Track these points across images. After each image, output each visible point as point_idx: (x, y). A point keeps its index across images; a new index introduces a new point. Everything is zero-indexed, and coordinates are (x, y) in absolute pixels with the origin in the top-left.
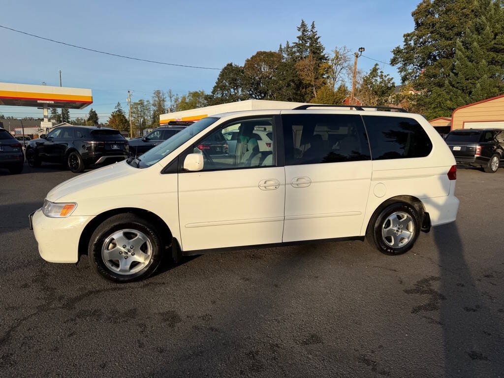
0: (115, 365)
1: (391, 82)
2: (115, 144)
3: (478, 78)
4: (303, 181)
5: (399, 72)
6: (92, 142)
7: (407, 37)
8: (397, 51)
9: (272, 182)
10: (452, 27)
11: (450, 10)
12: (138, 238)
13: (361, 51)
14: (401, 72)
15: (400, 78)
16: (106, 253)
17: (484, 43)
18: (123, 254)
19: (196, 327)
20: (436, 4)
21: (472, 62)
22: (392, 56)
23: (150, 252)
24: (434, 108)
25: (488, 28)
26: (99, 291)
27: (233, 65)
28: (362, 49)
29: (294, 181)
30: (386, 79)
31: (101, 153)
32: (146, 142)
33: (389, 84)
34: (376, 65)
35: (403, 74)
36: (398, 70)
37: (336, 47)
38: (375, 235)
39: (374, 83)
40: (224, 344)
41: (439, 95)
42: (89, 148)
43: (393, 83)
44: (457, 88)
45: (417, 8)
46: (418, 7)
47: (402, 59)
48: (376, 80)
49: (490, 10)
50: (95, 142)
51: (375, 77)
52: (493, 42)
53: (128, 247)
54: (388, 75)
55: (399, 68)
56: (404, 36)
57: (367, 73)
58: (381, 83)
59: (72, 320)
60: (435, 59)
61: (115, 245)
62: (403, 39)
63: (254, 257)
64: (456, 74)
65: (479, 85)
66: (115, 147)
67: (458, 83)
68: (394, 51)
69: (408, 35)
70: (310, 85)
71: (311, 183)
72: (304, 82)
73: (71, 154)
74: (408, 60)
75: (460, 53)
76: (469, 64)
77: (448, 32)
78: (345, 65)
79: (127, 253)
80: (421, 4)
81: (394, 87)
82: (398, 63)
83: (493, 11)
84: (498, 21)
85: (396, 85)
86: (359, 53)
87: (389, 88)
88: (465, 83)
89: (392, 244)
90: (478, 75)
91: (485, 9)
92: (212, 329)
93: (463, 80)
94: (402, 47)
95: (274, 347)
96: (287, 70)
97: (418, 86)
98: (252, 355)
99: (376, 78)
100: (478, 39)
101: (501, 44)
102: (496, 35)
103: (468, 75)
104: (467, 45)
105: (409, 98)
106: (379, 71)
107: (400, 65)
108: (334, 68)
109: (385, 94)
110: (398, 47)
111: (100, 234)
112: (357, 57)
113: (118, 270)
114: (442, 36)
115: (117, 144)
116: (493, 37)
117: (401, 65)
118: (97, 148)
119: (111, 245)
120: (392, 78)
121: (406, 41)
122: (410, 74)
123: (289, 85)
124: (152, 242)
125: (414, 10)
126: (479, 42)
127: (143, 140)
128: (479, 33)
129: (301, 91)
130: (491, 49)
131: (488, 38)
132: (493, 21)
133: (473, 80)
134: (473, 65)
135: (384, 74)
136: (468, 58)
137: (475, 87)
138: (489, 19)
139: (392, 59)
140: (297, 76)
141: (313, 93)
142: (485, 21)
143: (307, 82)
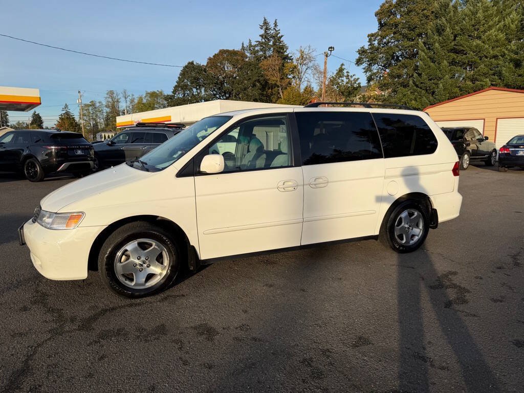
0: (165, 386)
1: (357, 83)
2: (79, 149)
3: (440, 78)
4: (321, 180)
5: (364, 72)
6: (53, 147)
7: (371, 37)
8: (362, 52)
9: (290, 183)
10: (414, 28)
11: (411, 11)
12: (154, 248)
13: (331, 51)
14: (366, 72)
15: (366, 78)
16: (118, 267)
17: (445, 44)
18: (138, 266)
19: (236, 339)
20: (398, 5)
21: (434, 63)
22: (357, 56)
23: (166, 262)
25: (448, 29)
26: (113, 309)
27: (195, 63)
28: (331, 49)
29: (312, 181)
30: (352, 79)
31: (63, 159)
32: (112, 146)
33: (355, 84)
34: (342, 65)
35: (368, 74)
37: (301, 47)
38: (388, 233)
39: (341, 84)
40: (273, 354)
41: (405, 95)
42: (50, 154)
43: (359, 84)
44: (421, 88)
45: (379, 8)
46: (381, 7)
47: (367, 60)
48: (343, 81)
49: (450, 12)
50: (56, 147)
51: (341, 77)
52: (453, 43)
53: (143, 258)
54: (354, 75)
55: (364, 69)
56: (368, 36)
57: (333, 73)
58: (347, 83)
59: (96, 342)
60: (397, 60)
61: (128, 257)
62: (368, 39)
63: (268, 262)
64: (420, 75)
65: (441, 85)
66: (79, 152)
67: (422, 83)
68: (359, 51)
69: (372, 35)
70: (276, 85)
71: (328, 182)
72: (270, 82)
73: (28, 161)
74: (373, 61)
75: (423, 54)
76: (432, 64)
77: (411, 32)
78: (310, 64)
79: (142, 265)
80: (384, 5)
81: (360, 87)
82: (363, 63)
83: (452, 13)
84: (457, 23)
85: (361, 85)
86: (329, 52)
87: (356, 89)
88: (428, 83)
89: (404, 241)
90: (440, 75)
91: (445, 10)
92: (255, 339)
93: (427, 81)
94: (367, 47)
95: (326, 352)
96: (252, 70)
97: (383, 87)
98: (307, 362)
99: (342, 79)
100: (439, 40)
101: (461, 45)
102: (455, 36)
103: (431, 76)
104: (429, 46)
106: (345, 71)
108: (299, 68)
109: (351, 94)
110: (363, 47)
111: (112, 246)
112: (327, 56)
113: (133, 284)
114: (405, 36)
115: (82, 149)
116: (453, 38)
117: (366, 65)
118: (58, 154)
119: (124, 258)
120: (358, 78)
121: (370, 40)
122: (375, 74)
123: (254, 85)
124: (169, 251)
125: (377, 10)
126: (440, 43)
127: (108, 145)
128: (440, 34)
129: (267, 92)
130: (451, 50)
131: (448, 39)
132: (452, 22)
133: (435, 81)
134: (435, 65)
135: (350, 74)
136: (431, 59)
137: (438, 88)
138: (449, 21)
139: (357, 59)
140: (262, 76)
141: (279, 93)
142: (445, 22)
143: (273, 83)
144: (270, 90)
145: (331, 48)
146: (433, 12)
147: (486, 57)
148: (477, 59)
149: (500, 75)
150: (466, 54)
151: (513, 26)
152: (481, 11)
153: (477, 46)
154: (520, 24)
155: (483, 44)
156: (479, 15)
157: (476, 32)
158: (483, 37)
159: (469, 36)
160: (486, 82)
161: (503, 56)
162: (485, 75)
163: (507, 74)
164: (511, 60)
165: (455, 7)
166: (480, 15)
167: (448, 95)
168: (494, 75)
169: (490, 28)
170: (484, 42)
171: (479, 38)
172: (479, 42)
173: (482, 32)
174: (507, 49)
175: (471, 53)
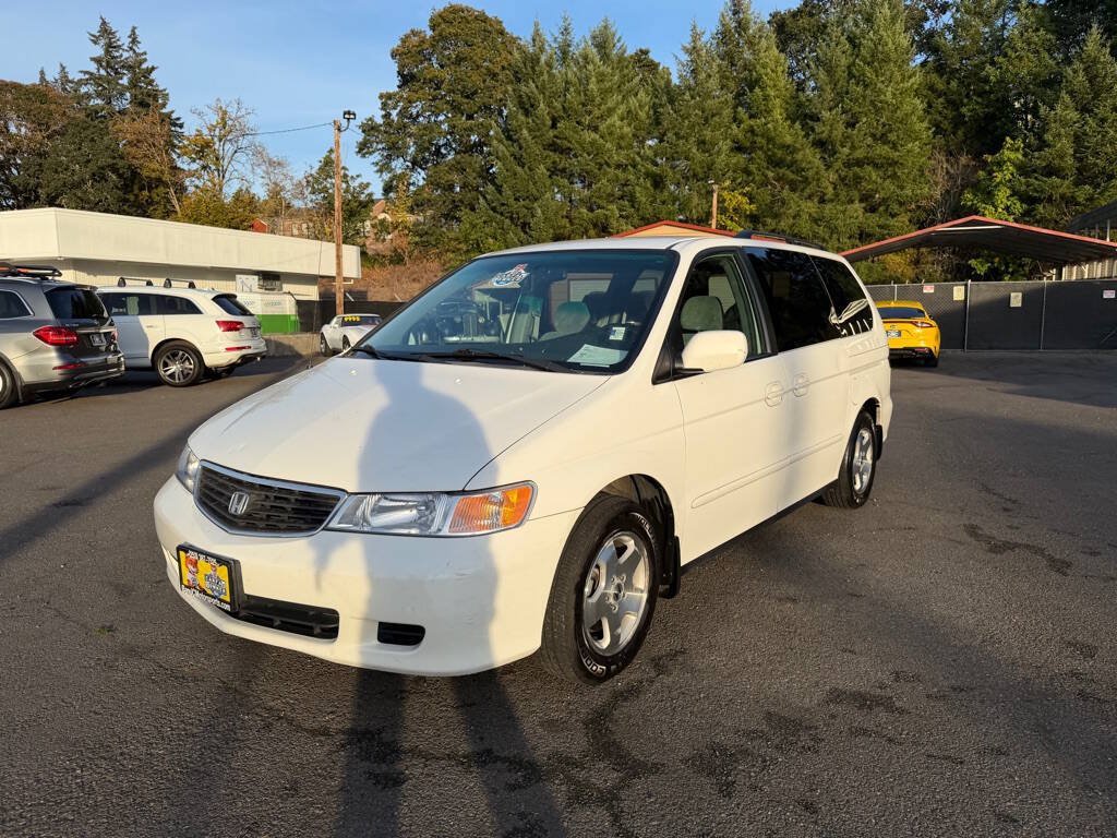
1: (366, 192)
3: (536, 198)
4: (800, 381)
5: (377, 171)
7: (386, 99)
8: (369, 128)
10: (473, 94)
11: (465, 59)
13: (349, 119)
14: (380, 171)
15: (382, 185)
17: (538, 134)
18: (611, 601)
21: (523, 167)
22: (360, 136)
24: (468, 251)
25: (542, 105)
28: (349, 115)
30: (355, 184)
33: (363, 196)
34: (332, 151)
35: (386, 176)
36: (376, 169)
39: (330, 191)
43: (370, 195)
44: (502, 214)
45: (399, 43)
46: (403, 41)
47: (380, 146)
49: (542, 73)
51: (331, 177)
52: (551, 133)
53: (617, 580)
54: (358, 176)
55: (376, 164)
56: (381, 97)
57: (312, 168)
58: (347, 191)
60: (438, 152)
62: (379, 103)
64: (499, 189)
67: (503, 205)
68: (363, 126)
69: (389, 96)
70: (159, 181)
72: (145, 173)
74: (394, 150)
75: (501, 147)
76: (519, 169)
77: (464, 100)
78: (243, 142)
79: (616, 597)
80: (407, 37)
81: (372, 201)
82: (374, 152)
83: (546, 77)
85: (374, 197)
86: (344, 123)
87: (363, 205)
88: (515, 206)
90: (535, 192)
91: (533, 68)
93: (512, 201)
94: (380, 121)
96: (92, 140)
97: (417, 206)
99: (334, 181)
100: (528, 123)
101: (566, 139)
102: (555, 120)
103: (518, 192)
104: (509, 135)
105: (406, 227)
106: (338, 166)
107: (376, 157)
108: (216, 147)
109: (356, 215)
110: (370, 119)
112: (339, 130)
113: (606, 644)
114: (456, 108)
116: (549, 123)
117: (379, 158)
120: (368, 185)
121: (384, 106)
122: (400, 177)
123: (104, 178)
125: (395, 47)
126: (530, 130)
128: (527, 113)
129: (137, 196)
130: (551, 145)
131: (544, 125)
132: (547, 94)
133: (527, 201)
134: (525, 172)
135: (350, 174)
136: (515, 158)
137: (533, 216)
138: (542, 89)
139: (361, 143)
140: (122, 158)
141: (169, 201)
142: (535, 90)
143: (153, 175)
144: (146, 193)
145: (349, 113)
146: (503, 68)
147: (608, 165)
148: (592, 166)
149: (633, 200)
150: (575, 156)
151: (642, 115)
152: (594, 79)
153: (593, 143)
154: (652, 112)
155: (602, 141)
156: (591, 86)
157: (588, 118)
158: (601, 128)
159: (578, 123)
160: (612, 211)
161: (634, 167)
162: (610, 198)
163: (644, 200)
164: (648, 175)
165: (549, 65)
166: (593, 86)
167: (551, 231)
168: (622, 198)
169: (611, 111)
170: (602, 137)
171: (596, 129)
172: (593, 135)
173: (598, 118)
174: (638, 154)
175: (585, 155)
